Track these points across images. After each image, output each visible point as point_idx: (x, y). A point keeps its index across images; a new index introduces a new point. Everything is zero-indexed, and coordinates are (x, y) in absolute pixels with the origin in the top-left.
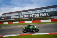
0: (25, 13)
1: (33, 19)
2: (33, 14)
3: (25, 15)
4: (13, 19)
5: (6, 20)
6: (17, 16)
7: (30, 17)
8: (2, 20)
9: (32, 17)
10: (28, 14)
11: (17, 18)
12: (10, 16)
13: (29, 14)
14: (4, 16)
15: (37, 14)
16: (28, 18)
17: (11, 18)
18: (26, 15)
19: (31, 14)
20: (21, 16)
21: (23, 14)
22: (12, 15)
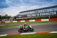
0: (42, 11)
1: (49, 17)
2: (50, 12)
3: (41, 13)
4: (30, 17)
5: (23, 18)
6: (33, 14)
7: (47, 15)
8: (19, 18)
9: (48, 15)
10: (44, 12)
11: (33, 17)
12: (27, 14)
13: (46, 12)
14: (21, 14)
15: (54, 11)
16: (44, 16)
17: (28, 16)
18: (43, 13)
19: (48, 12)
20: (37, 14)
21: (39, 12)
22: (29, 13)
